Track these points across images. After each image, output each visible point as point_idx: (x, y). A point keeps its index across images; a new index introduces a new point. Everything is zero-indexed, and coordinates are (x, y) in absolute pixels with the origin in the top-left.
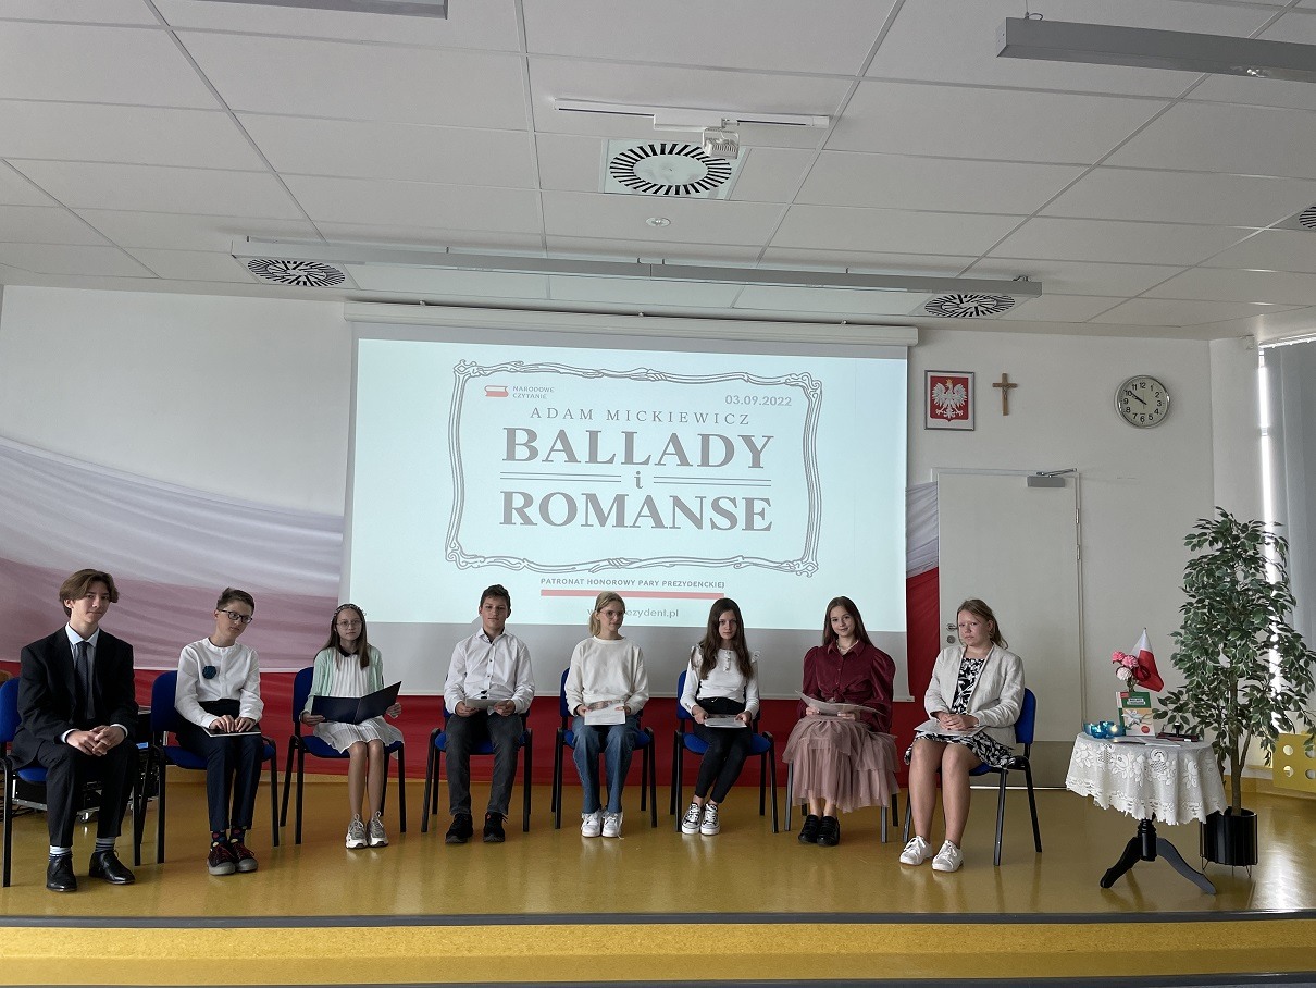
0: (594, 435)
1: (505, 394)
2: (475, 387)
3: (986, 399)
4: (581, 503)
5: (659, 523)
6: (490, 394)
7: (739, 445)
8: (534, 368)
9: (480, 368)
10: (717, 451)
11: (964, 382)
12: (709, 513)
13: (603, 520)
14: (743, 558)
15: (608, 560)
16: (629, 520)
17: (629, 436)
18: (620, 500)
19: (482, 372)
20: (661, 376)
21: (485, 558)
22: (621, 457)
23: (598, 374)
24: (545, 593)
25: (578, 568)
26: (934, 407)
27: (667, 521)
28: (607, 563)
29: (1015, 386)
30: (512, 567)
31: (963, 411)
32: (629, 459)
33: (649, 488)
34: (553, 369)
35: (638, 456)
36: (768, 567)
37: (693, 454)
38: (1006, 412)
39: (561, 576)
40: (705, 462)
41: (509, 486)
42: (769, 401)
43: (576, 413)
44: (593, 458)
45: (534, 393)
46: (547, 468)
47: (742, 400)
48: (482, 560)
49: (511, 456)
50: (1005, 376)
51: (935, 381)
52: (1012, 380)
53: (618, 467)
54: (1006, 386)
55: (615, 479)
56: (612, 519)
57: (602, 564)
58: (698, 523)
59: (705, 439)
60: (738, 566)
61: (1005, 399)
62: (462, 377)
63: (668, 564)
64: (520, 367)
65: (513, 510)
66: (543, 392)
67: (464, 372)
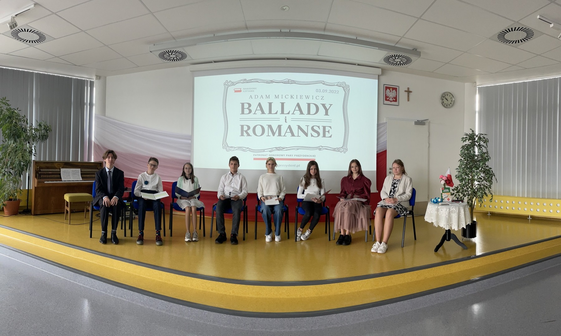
0: (270, 104)
1: (240, 91)
2: (231, 89)
3: (402, 95)
4: (266, 128)
5: (293, 135)
6: (236, 91)
7: (321, 108)
8: (250, 81)
9: (233, 83)
10: (313, 109)
11: (396, 89)
12: (310, 131)
13: (274, 134)
14: (322, 147)
15: (276, 148)
16: (283, 134)
17: (283, 104)
18: (279, 127)
19: (233, 84)
20: (293, 82)
21: (235, 148)
22: (280, 111)
23: (272, 82)
24: (255, 159)
25: (265, 150)
26: (386, 97)
27: (296, 134)
28: (275, 149)
29: (411, 92)
30: (244, 150)
31: (395, 99)
32: (283, 112)
33: (289, 123)
34: (257, 81)
35: (286, 111)
36: (331, 150)
37: (305, 110)
38: (408, 100)
39: (260, 153)
40: (309, 113)
41: (243, 123)
42: (331, 91)
43: (264, 97)
44: (270, 112)
45: (250, 90)
46: (255, 116)
47: (322, 91)
48: (234, 148)
49: (243, 113)
50: (408, 88)
51: (387, 88)
52: (410, 90)
53: (279, 115)
54: (409, 92)
55: (278, 119)
56: (277, 134)
57: (273, 149)
58: (306, 134)
59: (309, 105)
60: (320, 149)
61: (408, 96)
62: (226, 86)
63: (296, 149)
64: (245, 81)
65: (244, 131)
66: (253, 90)
67: (227, 85)
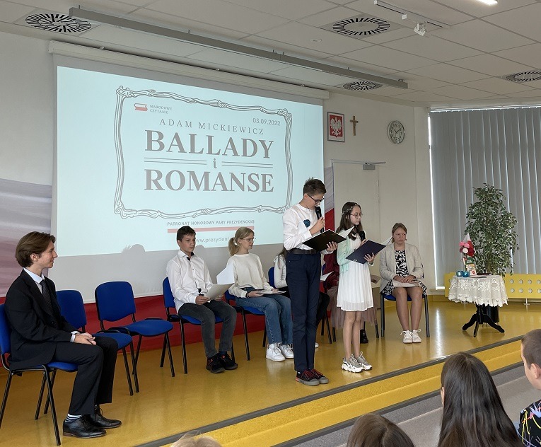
0: (193, 136)
1: (145, 109)
2: (128, 103)
3: (348, 127)
4: (187, 176)
5: (225, 189)
6: (138, 109)
7: (260, 146)
8: (161, 95)
9: (131, 92)
10: (250, 148)
11: (340, 118)
12: (247, 182)
13: (198, 187)
14: (262, 207)
15: (201, 210)
16: (211, 187)
17: (210, 138)
18: (206, 174)
19: (133, 94)
20: (224, 105)
21: (136, 211)
22: (206, 150)
23: (194, 101)
24: (170, 231)
25: (186, 215)
26: (331, 130)
27: (228, 187)
28: (200, 212)
29: (358, 122)
30: (151, 216)
31: (340, 133)
32: (210, 152)
33: (220, 169)
34: (171, 96)
35: (215, 150)
36: (272, 211)
37: (239, 149)
38: (355, 134)
39: (178, 221)
40: (245, 154)
41: (150, 166)
42: (271, 123)
43: (183, 124)
44: (193, 151)
45: (162, 110)
46: (169, 155)
47: (260, 121)
49: (150, 148)
50: (354, 117)
51: (331, 117)
52: (357, 119)
53: (205, 156)
54: (354, 122)
55: (204, 163)
56: (203, 187)
57: (198, 212)
58: (242, 188)
59: (245, 141)
60: (260, 211)
61: (354, 127)
62: (121, 96)
63: (229, 211)
64: (153, 93)
65: (151, 181)
66: (166, 110)
67: (123, 94)
